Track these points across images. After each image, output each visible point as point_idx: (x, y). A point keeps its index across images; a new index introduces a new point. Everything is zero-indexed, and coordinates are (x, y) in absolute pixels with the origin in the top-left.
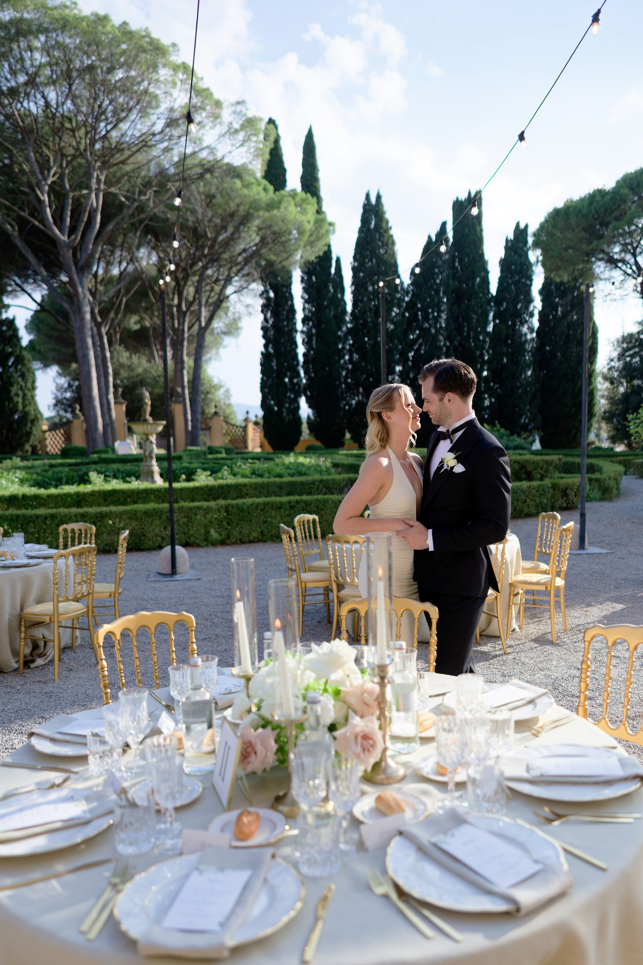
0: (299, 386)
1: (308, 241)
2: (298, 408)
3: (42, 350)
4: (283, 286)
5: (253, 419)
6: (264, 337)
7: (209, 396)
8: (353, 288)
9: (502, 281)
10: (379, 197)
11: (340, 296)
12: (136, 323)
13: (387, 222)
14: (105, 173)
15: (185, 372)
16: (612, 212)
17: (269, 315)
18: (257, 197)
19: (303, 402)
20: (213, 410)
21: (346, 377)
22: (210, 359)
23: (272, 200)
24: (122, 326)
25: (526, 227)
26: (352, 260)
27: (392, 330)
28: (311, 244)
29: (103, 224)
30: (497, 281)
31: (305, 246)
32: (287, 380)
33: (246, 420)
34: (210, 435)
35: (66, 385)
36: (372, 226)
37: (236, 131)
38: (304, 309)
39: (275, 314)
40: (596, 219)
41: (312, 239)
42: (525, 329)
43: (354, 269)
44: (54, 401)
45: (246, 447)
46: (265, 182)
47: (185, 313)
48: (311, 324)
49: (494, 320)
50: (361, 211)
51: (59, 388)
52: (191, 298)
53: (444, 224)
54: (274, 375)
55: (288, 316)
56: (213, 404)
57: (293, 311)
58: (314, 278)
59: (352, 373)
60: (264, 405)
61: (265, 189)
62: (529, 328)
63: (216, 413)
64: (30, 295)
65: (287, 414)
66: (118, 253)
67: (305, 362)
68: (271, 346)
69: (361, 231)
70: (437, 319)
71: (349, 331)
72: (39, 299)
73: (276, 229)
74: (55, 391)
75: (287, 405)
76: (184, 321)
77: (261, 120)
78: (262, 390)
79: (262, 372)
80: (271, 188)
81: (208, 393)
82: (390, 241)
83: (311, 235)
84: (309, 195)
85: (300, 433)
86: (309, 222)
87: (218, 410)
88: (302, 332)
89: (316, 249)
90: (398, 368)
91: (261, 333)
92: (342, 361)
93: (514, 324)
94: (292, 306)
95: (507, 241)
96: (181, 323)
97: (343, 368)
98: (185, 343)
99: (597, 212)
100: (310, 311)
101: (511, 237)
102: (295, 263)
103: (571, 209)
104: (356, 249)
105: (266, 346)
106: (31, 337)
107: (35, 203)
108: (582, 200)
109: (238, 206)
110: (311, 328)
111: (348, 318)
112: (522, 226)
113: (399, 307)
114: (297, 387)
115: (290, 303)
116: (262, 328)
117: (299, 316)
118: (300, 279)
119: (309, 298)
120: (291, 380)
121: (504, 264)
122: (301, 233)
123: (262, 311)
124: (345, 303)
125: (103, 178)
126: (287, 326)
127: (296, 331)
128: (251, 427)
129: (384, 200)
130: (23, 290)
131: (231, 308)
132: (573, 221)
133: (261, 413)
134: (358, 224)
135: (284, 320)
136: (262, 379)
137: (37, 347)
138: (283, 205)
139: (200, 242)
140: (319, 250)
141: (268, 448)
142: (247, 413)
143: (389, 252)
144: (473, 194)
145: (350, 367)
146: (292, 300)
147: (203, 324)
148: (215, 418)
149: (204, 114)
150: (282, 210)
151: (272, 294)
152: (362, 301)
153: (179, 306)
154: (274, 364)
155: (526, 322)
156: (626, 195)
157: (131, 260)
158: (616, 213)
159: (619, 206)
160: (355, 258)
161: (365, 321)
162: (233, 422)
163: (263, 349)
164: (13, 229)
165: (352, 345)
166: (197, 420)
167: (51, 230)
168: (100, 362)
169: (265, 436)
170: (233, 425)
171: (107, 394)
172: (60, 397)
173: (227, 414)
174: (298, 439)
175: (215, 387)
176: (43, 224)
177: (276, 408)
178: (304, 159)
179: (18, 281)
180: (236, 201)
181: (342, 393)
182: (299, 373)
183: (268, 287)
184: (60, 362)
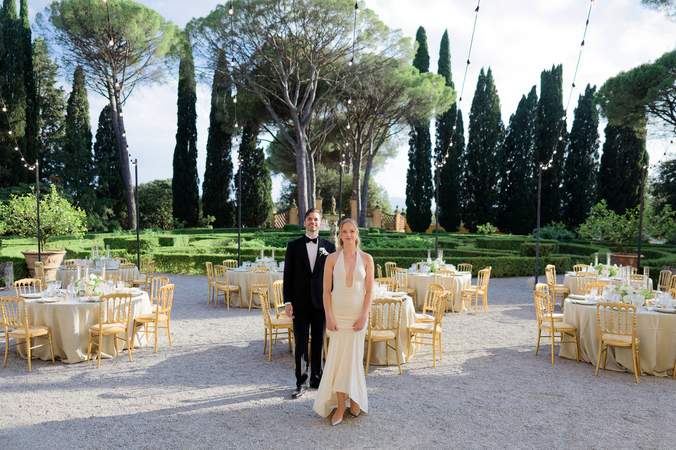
0: (431, 192)
1: (438, 103)
2: (430, 205)
3: (275, 164)
4: (424, 128)
5: (401, 211)
6: (410, 160)
7: (374, 195)
8: (470, 129)
9: (575, 124)
10: (489, 71)
11: (460, 135)
12: (332, 148)
13: (495, 87)
14: (319, 70)
15: (359, 181)
16: (652, 80)
17: (414, 146)
18: (408, 78)
19: (433, 200)
20: (376, 205)
21: (463, 185)
22: (378, 170)
23: (418, 79)
24: (323, 150)
25: (595, 87)
26: (470, 111)
27: (495, 157)
28: (441, 105)
29: (317, 97)
30: (572, 123)
31: (437, 106)
32: (423, 187)
33: (396, 211)
34: (373, 220)
35: (288, 187)
36: (484, 90)
37: (395, 45)
38: (436, 143)
39: (418, 146)
40: (639, 86)
41: (442, 101)
42: (592, 156)
43: (471, 117)
44: (280, 196)
45: (395, 229)
46: (414, 68)
47: (361, 145)
48: (440, 152)
49: (569, 150)
50: (477, 80)
51: (284, 189)
52: (366, 134)
53: (534, 87)
54: (415, 184)
55: (426, 146)
56: (376, 200)
57: (429, 144)
58: (443, 123)
59: (467, 183)
60: (408, 202)
61: (414, 73)
62: (595, 155)
63: (377, 206)
64: (271, 134)
65: (422, 209)
66: (324, 108)
67: (435, 176)
68: (414, 165)
69: (477, 93)
70: (527, 148)
71: (466, 156)
72: (275, 134)
73: (418, 97)
74: (282, 190)
75: (422, 203)
76: (361, 150)
77: (411, 38)
78: (407, 193)
79: (408, 182)
80: (417, 71)
81: (373, 194)
82: (496, 99)
83: (441, 99)
84: (441, 75)
85: (430, 221)
86: (439, 93)
87: (379, 205)
88: (435, 157)
89: (444, 107)
90: (499, 181)
91: (408, 157)
92: (460, 176)
93: (584, 153)
94: (429, 141)
95: (580, 97)
96: (359, 151)
97: (461, 181)
98: (361, 164)
99: (639, 81)
100: (440, 144)
101: (583, 94)
102: (431, 115)
103: (621, 79)
104: (473, 105)
105: (411, 166)
106: (269, 156)
107: (280, 87)
108: (630, 72)
109: (397, 83)
110: (440, 155)
111: (465, 149)
112: (592, 87)
113: (501, 141)
114: (429, 192)
115: (428, 139)
116: (409, 155)
117: (433, 146)
118: (435, 124)
119: (440, 136)
120: (426, 187)
121: (578, 112)
122: (435, 99)
123: (410, 144)
124: (464, 139)
125: (318, 73)
126: (425, 153)
127: (431, 157)
128: (399, 216)
129: (493, 73)
130: (268, 131)
131: (392, 140)
132: (622, 87)
133: (405, 208)
134: (475, 89)
135: (423, 149)
136: (407, 186)
137: (272, 162)
138: (424, 83)
139: (373, 103)
140: (446, 108)
141: (409, 230)
142: (397, 207)
143: (494, 106)
144: (556, 67)
145: (466, 179)
146: (429, 137)
147: (372, 153)
148: (376, 210)
149: (378, 34)
150: (423, 86)
151: (416, 133)
152: (476, 137)
153: (358, 140)
154: (415, 177)
155: (593, 151)
156: (661, 69)
157: (332, 111)
158: (654, 82)
159: (656, 77)
160: (472, 110)
161: (477, 151)
162: (388, 213)
163: (409, 168)
164: (267, 101)
165: (468, 165)
166: (364, 211)
167: (288, 102)
168: (309, 175)
169: (407, 222)
170: (388, 215)
171: (312, 194)
172: (284, 194)
173: (384, 207)
174: (429, 225)
175: (378, 190)
176: (284, 100)
177: (415, 205)
178: (441, 50)
179: (265, 125)
180: (395, 81)
181: (459, 197)
182: (431, 183)
183: (414, 129)
184: (284, 171)
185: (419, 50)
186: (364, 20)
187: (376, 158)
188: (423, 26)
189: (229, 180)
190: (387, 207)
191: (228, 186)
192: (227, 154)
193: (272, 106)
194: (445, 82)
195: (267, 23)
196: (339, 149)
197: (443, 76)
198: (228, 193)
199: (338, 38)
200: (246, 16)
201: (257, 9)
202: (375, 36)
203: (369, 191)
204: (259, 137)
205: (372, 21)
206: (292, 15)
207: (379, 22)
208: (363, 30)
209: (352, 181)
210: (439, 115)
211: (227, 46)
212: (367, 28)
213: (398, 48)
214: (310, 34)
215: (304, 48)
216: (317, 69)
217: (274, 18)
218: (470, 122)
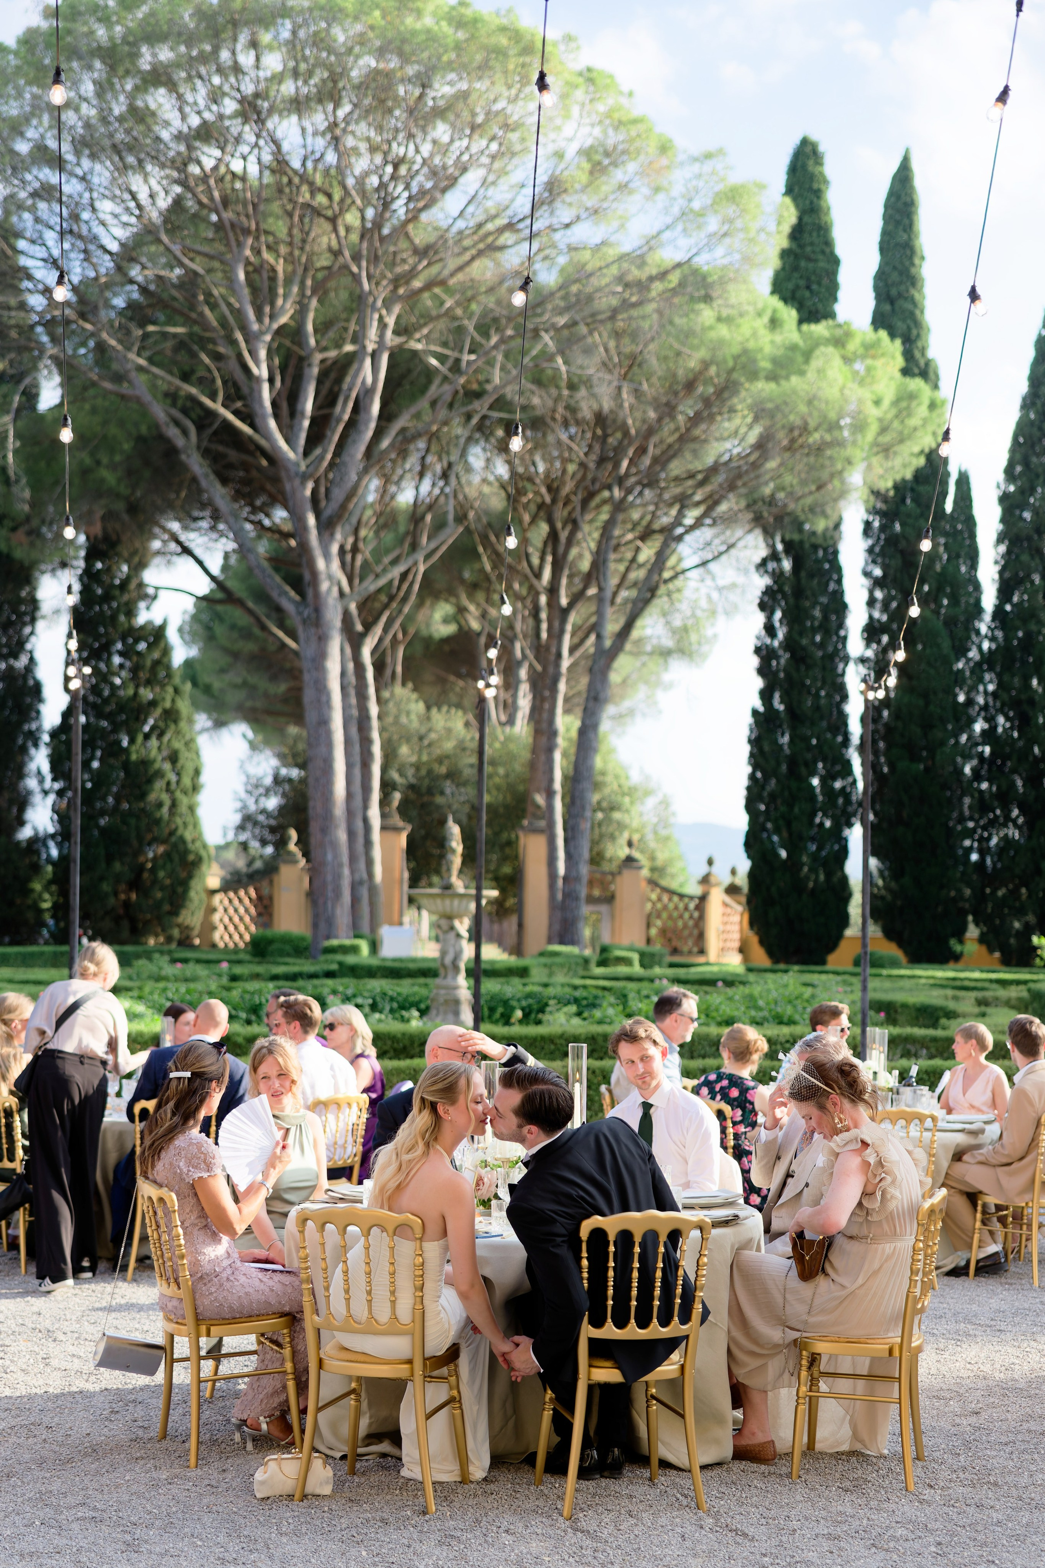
1: (875, 444)
2: (843, 853)
3: (217, 685)
4: (815, 547)
5: (727, 880)
6: (761, 671)
7: (617, 815)
8: (1002, 548)
11: (963, 569)
12: (446, 621)
14: (397, 309)
15: (557, 756)
17: (778, 615)
18: (751, 345)
20: (624, 852)
21: (977, 775)
22: (631, 712)
23: (793, 348)
24: (412, 631)
26: (1001, 477)
28: (886, 451)
29: (386, 417)
32: (815, 782)
33: (705, 880)
34: (612, 916)
35: (268, 781)
37: (701, 214)
38: (870, 604)
39: (793, 618)
41: (886, 439)
43: (1004, 499)
44: (237, 819)
45: (702, 951)
46: (776, 302)
47: (565, 612)
48: (884, 640)
50: (1030, 353)
51: (254, 787)
52: (585, 565)
54: (784, 768)
55: (826, 618)
56: (626, 835)
57: (838, 607)
58: (898, 527)
59: (992, 768)
60: (754, 843)
61: (774, 323)
63: (629, 860)
64: (200, 563)
65: (813, 870)
66: (412, 462)
67: (866, 737)
68: (777, 696)
69: (1028, 402)
71: (988, 660)
72: (215, 565)
73: (794, 420)
74: (243, 795)
75: (813, 848)
76: (562, 631)
77: (762, 187)
78: (750, 806)
79: (754, 760)
80: (790, 315)
81: (613, 808)
83: (884, 430)
84: (883, 334)
85: (844, 920)
86: (877, 403)
87: (636, 855)
88: (863, 660)
89: (898, 462)
91: (755, 661)
92: (964, 738)
94: (838, 595)
96: (557, 635)
97: (967, 757)
98: (562, 686)
100: (884, 608)
102: (843, 494)
104: (1013, 451)
105: (766, 695)
109: (706, 365)
110: (884, 651)
111: (984, 629)
114: (841, 801)
115: (832, 586)
116: (758, 651)
118: (861, 527)
119: (885, 575)
120: (827, 782)
122: (859, 427)
123: (762, 606)
124: (977, 587)
125: (391, 321)
126: (822, 645)
127: (846, 659)
128: (717, 898)
130: (186, 551)
131: (688, 593)
133: (744, 865)
135: (814, 631)
136: (752, 777)
138: (816, 363)
139: (614, 441)
141: (760, 957)
142: (710, 862)
145: (987, 750)
146: (839, 581)
147: (608, 643)
148: (627, 874)
149: (632, 167)
150: (811, 375)
151: (787, 565)
152: (1025, 581)
153: (553, 591)
154: (786, 739)
157: (445, 475)
160: (1010, 473)
161: (1032, 636)
162: (674, 885)
163: (758, 704)
164: (185, 432)
165: (995, 694)
166: (578, 879)
167: (268, 437)
168: (354, 731)
169: (752, 924)
170: (672, 893)
171: (366, 806)
172: (252, 807)
173: (659, 863)
174: (839, 936)
175: (631, 792)
176: (252, 425)
177: (783, 854)
178: (885, 233)
179: (175, 526)
180: (702, 353)
181: (962, 820)
182: (847, 765)
183: (780, 547)
184: (253, 717)
185: (797, 233)
186: (575, 110)
187: (623, 665)
188: (814, 137)
189: (24, 750)
190: (670, 862)
191: (20, 773)
192: (18, 646)
193: (206, 453)
194: (900, 362)
195: (184, 118)
196: (475, 625)
197: (892, 336)
198: (22, 802)
199: (471, 180)
200: (102, 89)
201: (145, 62)
202: (618, 175)
203: (595, 798)
204: (151, 576)
205: (608, 115)
206: (288, 88)
207: (635, 121)
208: (571, 150)
209: (526, 755)
210: (876, 493)
211: (21, 207)
212: (589, 142)
213: (713, 224)
214: (361, 165)
215: (333, 220)
216: (388, 304)
217: (215, 97)
218: (1003, 520)
